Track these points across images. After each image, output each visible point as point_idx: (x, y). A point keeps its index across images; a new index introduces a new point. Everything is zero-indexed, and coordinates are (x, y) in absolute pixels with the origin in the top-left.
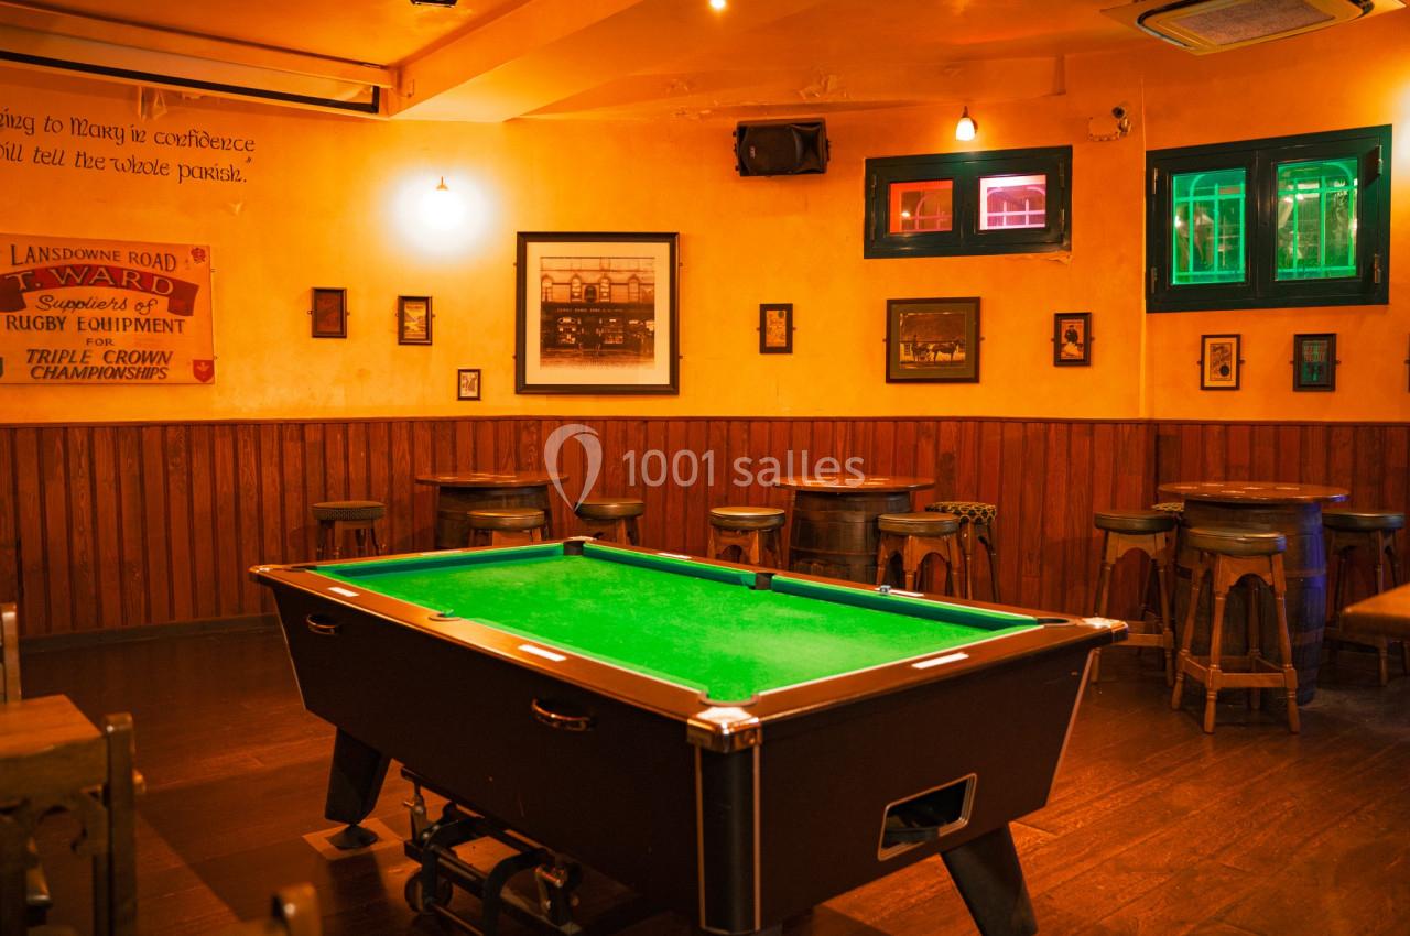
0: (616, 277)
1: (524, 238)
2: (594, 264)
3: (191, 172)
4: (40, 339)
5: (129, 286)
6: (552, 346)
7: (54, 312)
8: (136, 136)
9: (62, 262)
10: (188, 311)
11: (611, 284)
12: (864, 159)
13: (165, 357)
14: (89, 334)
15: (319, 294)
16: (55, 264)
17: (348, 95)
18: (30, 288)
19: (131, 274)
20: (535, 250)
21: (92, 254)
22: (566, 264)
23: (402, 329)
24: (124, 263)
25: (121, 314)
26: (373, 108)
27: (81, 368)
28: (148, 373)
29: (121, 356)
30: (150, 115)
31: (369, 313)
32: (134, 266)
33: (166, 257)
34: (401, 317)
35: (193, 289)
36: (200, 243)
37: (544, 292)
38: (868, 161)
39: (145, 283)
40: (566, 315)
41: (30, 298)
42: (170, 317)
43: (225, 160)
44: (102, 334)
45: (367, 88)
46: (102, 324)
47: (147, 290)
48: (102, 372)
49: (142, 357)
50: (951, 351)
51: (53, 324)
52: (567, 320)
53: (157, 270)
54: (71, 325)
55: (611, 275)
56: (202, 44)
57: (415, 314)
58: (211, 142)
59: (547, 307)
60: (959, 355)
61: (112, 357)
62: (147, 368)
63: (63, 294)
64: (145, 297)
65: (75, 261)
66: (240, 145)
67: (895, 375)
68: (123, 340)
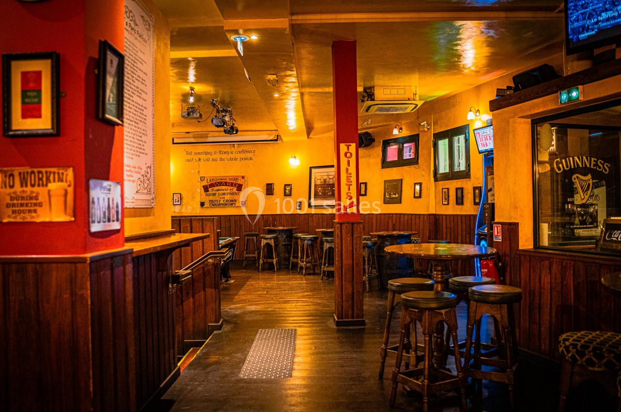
0: (330, 177)
1: (311, 168)
2: (326, 174)
3: (242, 159)
4: (211, 198)
5: (229, 186)
6: (317, 196)
7: (214, 192)
8: (232, 153)
9: (216, 182)
10: (241, 190)
11: (329, 179)
12: (382, 141)
13: (235, 201)
14: (220, 196)
15: (268, 185)
16: (214, 182)
17: (271, 138)
18: (210, 187)
19: (229, 183)
20: (313, 170)
21: (222, 179)
22: (320, 174)
23: (285, 192)
24: (228, 181)
25: (227, 192)
26: (276, 140)
27: (219, 203)
28: (232, 204)
29: (227, 201)
30: (234, 147)
31: (278, 189)
32: (230, 181)
33: (236, 179)
34: (285, 189)
35: (242, 185)
36: (243, 175)
37: (315, 182)
38: (383, 141)
39: (232, 185)
40: (320, 187)
41: (210, 189)
42: (237, 192)
43: (249, 155)
44: (223, 196)
45: (276, 136)
46: (224, 194)
47: (232, 186)
48: (223, 204)
49: (231, 201)
50: (395, 194)
51: (214, 194)
52: (320, 189)
53: (234, 182)
54: (217, 195)
55: (329, 176)
56: (245, 133)
57: (288, 188)
58: (246, 152)
59: (316, 185)
60: (397, 196)
61: (225, 201)
62: (232, 203)
63: (216, 188)
64: (232, 188)
65: (219, 181)
66: (252, 152)
67: (386, 202)
68: (227, 197)
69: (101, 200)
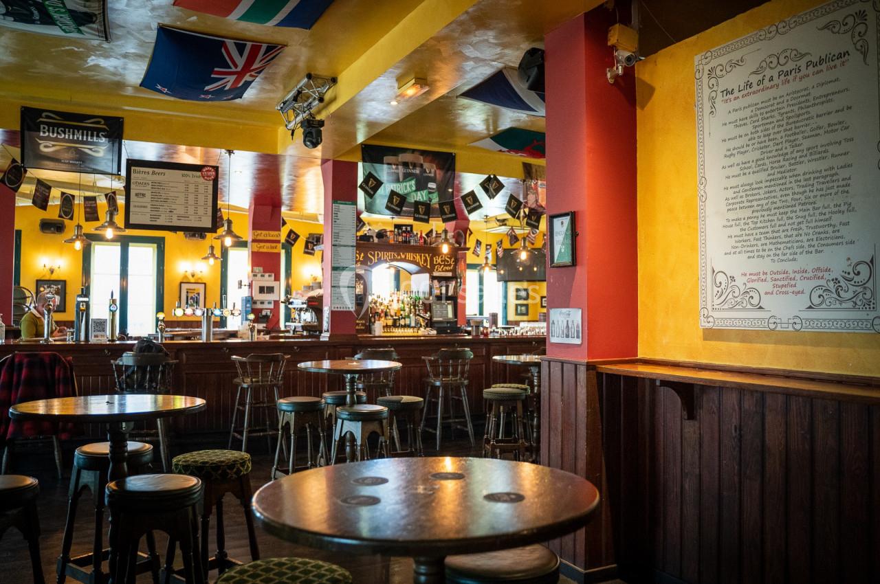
69: (560, 323)
